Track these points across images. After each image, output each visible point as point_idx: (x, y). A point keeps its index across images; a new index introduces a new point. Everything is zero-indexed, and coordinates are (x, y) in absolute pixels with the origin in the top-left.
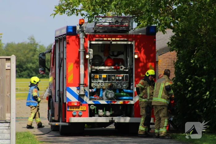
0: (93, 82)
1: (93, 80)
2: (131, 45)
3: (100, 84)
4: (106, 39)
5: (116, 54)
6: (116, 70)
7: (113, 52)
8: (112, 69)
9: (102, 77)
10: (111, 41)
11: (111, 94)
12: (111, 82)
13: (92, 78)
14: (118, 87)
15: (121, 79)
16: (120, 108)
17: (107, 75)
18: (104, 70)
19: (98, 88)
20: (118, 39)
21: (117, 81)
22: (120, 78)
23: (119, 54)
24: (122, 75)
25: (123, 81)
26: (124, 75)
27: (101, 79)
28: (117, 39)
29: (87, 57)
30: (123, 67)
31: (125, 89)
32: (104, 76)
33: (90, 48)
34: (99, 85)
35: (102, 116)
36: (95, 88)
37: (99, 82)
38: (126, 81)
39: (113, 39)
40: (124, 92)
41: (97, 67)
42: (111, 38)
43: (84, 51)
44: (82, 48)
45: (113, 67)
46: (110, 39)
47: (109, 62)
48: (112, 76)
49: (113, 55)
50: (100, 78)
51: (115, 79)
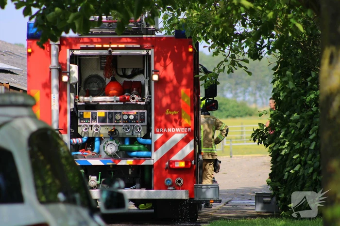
0: (80, 126)
1: (80, 122)
2: (148, 57)
3: (94, 129)
4: (100, 46)
5: (129, 73)
6: (122, 103)
7: (124, 70)
8: (117, 101)
9: (98, 116)
10: (110, 49)
11: (111, 148)
12: (114, 126)
13: (80, 117)
14: (127, 134)
15: (133, 120)
16: (130, 173)
17: (106, 113)
18: (100, 103)
19: (91, 136)
20: (123, 46)
21: (125, 123)
22: (132, 117)
23: (135, 73)
24: (135, 112)
25: (136, 122)
26: (137, 113)
27: (96, 119)
28: (120, 46)
29: (65, 78)
30: (137, 98)
31: (141, 138)
32: (101, 113)
33: (72, 62)
34: (92, 131)
35: (95, 187)
36: (84, 135)
37: (91, 126)
38: (142, 122)
39: (113, 46)
40: (140, 144)
41: (89, 98)
42: (110, 43)
43: (58, 67)
44: (54, 62)
45: (118, 98)
46: (108, 46)
47: (113, 88)
48: (116, 113)
49: (125, 76)
50: (94, 118)
51: (121, 119)
